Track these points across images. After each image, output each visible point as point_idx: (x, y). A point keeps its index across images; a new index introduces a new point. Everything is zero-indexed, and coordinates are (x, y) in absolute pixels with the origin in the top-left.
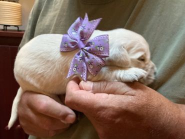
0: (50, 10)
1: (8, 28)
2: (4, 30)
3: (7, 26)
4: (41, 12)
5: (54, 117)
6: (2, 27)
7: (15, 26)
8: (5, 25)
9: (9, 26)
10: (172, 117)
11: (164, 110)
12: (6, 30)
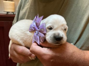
0: (26, 5)
1: (9, 13)
2: (7, 14)
3: (8, 12)
4: (22, 7)
5: (26, 55)
6: (6, 13)
7: (12, 12)
8: (7, 12)
9: (9, 12)
10: (80, 58)
11: (76, 54)
12: (8, 14)
